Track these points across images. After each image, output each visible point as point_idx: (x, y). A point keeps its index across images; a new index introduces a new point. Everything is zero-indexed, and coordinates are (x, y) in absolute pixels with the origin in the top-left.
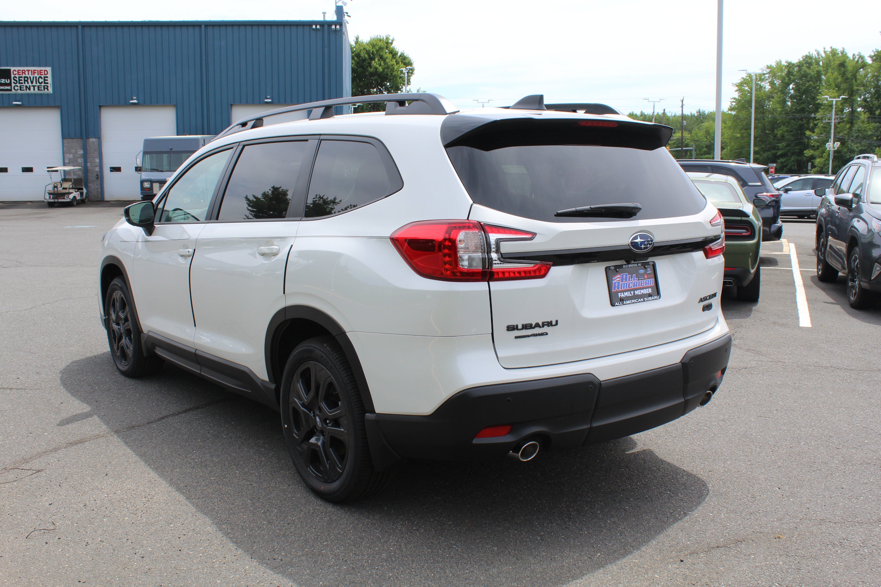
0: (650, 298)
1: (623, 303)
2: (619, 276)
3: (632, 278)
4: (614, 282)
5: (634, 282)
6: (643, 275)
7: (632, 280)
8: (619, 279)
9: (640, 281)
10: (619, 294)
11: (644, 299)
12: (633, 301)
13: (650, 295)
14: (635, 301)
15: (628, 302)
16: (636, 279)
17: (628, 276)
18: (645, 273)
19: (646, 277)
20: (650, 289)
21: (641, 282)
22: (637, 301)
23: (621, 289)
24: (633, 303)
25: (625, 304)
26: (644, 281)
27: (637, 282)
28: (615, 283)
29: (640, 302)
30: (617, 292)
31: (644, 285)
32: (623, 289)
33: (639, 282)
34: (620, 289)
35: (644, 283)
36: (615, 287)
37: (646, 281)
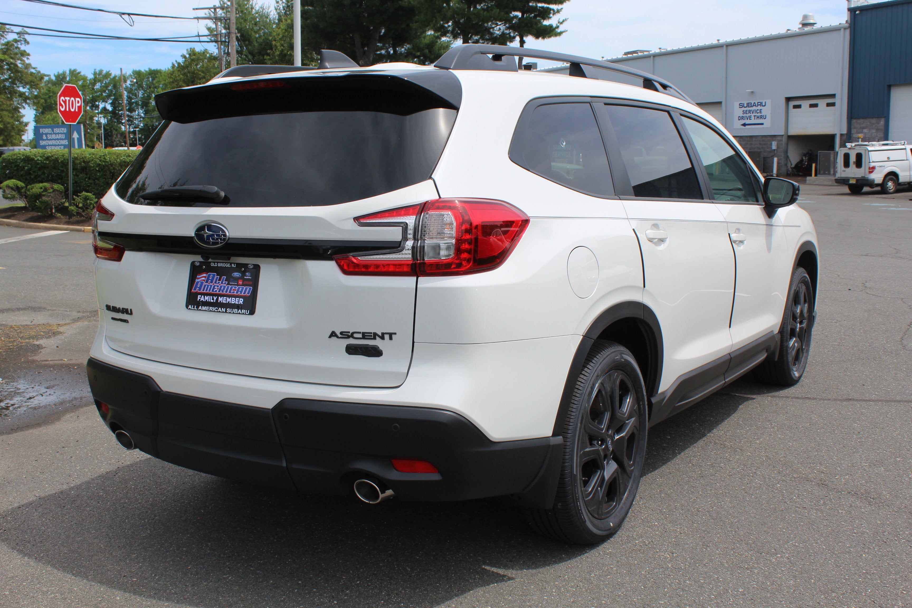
0: (235, 310)
1: (198, 307)
2: (205, 275)
3: (219, 280)
4: (197, 280)
5: (221, 287)
6: (236, 279)
7: (219, 283)
8: (203, 279)
9: (230, 286)
10: (199, 296)
11: (226, 310)
12: (211, 308)
13: (238, 307)
14: (214, 309)
15: (204, 308)
16: (225, 283)
17: (216, 277)
18: (242, 278)
19: (240, 283)
20: (242, 300)
21: (231, 288)
22: (216, 309)
23: (203, 290)
24: (211, 311)
25: (200, 310)
26: (236, 288)
27: (225, 287)
28: (198, 282)
29: (220, 311)
30: (197, 294)
31: (234, 292)
32: (205, 291)
33: (228, 288)
34: (201, 291)
35: (235, 290)
36: (196, 287)
37: (239, 288)
